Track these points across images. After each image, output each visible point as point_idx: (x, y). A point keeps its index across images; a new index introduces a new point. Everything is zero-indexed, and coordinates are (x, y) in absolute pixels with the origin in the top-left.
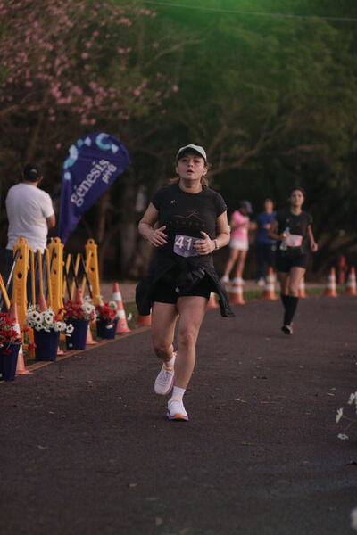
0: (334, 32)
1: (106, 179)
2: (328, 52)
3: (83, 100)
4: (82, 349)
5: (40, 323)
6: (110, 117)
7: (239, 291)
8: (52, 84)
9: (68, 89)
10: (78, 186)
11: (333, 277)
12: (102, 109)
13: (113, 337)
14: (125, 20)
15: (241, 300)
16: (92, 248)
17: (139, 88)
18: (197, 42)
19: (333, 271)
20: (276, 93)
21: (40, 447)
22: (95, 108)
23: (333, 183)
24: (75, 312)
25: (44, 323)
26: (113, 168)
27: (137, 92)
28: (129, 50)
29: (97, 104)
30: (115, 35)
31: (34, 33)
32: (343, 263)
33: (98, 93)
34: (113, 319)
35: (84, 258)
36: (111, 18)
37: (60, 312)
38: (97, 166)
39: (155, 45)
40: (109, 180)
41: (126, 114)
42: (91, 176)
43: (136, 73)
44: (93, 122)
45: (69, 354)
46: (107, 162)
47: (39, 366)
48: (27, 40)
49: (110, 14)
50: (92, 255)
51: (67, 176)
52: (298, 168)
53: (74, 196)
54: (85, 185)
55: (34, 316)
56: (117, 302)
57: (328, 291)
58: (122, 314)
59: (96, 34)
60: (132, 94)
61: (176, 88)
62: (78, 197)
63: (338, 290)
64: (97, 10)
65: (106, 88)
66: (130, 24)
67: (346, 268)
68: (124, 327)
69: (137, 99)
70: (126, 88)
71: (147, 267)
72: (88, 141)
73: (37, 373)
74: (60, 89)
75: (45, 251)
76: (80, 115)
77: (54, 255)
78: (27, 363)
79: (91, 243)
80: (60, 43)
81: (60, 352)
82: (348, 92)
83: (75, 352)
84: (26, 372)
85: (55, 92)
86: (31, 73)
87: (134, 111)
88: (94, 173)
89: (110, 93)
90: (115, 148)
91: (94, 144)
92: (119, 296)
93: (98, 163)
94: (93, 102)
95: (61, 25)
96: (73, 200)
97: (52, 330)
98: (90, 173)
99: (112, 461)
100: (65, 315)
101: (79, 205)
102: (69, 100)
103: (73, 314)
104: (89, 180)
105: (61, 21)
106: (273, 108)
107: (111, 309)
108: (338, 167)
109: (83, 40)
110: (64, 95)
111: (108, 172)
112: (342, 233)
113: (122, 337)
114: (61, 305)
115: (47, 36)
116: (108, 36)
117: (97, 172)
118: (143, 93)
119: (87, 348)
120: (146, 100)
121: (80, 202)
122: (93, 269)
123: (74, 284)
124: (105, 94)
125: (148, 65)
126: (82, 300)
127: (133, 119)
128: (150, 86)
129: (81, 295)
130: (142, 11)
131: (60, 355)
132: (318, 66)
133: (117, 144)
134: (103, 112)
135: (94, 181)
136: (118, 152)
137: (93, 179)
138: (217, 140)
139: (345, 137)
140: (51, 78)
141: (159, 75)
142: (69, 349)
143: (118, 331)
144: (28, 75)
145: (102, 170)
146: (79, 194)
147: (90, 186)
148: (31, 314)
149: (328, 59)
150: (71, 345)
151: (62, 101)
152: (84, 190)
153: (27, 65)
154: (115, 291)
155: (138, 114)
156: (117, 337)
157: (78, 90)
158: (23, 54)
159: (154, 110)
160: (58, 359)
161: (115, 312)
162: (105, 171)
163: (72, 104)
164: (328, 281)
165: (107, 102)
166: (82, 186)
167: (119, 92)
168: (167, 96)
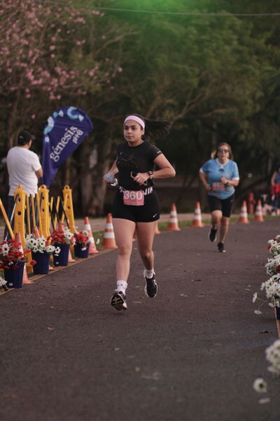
0: (239, 22)
1: (75, 140)
2: (235, 37)
3: (51, 81)
4: (65, 265)
5: (36, 247)
6: (71, 93)
7: (175, 221)
8: (27, 70)
9: (39, 73)
10: (55, 147)
11: (245, 209)
12: (65, 87)
13: (87, 257)
14: (81, 20)
15: (177, 228)
16: (68, 192)
17: (93, 70)
18: (136, 33)
19: (245, 204)
20: (197, 70)
21: (49, 328)
22: (60, 87)
23: (242, 137)
24: (59, 239)
25: (39, 247)
26: (80, 133)
27: (92, 73)
28: (84, 41)
29: (62, 83)
30: (73, 30)
31: (13, 32)
32: (252, 198)
33: (62, 75)
34: (86, 244)
35: (62, 199)
36: (71, 18)
37: (48, 239)
38: (69, 131)
39: (104, 37)
40: (78, 141)
41: (84, 90)
42: (65, 139)
43: (90, 58)
44: (59, 97)
45: (57, 269)
46: (76, 129)
47: (37, 277)
48: (8, 38)
49: (70, 15)
50: (68, 197)
51: (47, 140)
52: (215, 126)
53: (52, 154)
54: (60, 146)
55: (32, 242)
56: (88, 231)
57: (241, 219)
58: (92, 240)
59: (59, 30)
60: (87, 75)
61: (120, 70)
62: (56, 155)
63: (249, 219)
64: (59, 12)
65: (68, 72)
66: (84, 22)
67: (254, 202)
68: (94, 249)
69: (92, 79)
70: (83, 71)
71: (102, 207)
72: (61, 113)
73: (36, 283)
74: (33, 73)
75: (36, 195)
76: (49, 92)
77: (42, 198)
78: (29, 276)
79: (67, 188)
80: (33, 38)
81: (51, 268)
82: (251, 67)
83: (60, 268)
84: (29, 282)
85: (30, 75)
86: (11, 63)
87: (90, 88)
88: (66, 136)
89: (71, 75)
90: (81, 118)
91: (66, 115)
92: (89, 227)
93: (69, 129)
94: (58, 82)
95: (33, 26)
96: (51, 157)
97: (45, 251)
98: (63, 137)
99: (100, 336)
100: (52, 241)
101: (56, 161)
102: (41, 81)
103: (58, 240)
104: (63, 142)
105: (33, 22)
106: (195, 82)
107: (84, 236)
108: (245, 125)
109: (49, 36)
110: (36, 78)
111: (77, 136)
112: (250, 175)
113: (93, 256)
114: (48, 234)
115: (23, 34)
116: (68, 32)
117: (69, 135)
118: (95, 74)
119: (69, 265)
120: (99, 79)
121: (57, 159)
122: (69, 208)
123: (56, 219)
124: (68, 76)
125: (98, 52)
126: (63, 229)
127: (89, 94)
128: (101, 69)
129: (63, 226)
130: (94, 12)
131: (51, 270)
132: (228, 48)
133: (83, 114)
134: (66, 89)
135: (66, 143)
136: (83, 120)
137: (66, 141)
138: (152, 108)
139: (250, 101)
140: (25, 65)
141: (107, 60)
142: (56, 266)
143: (90, 252)
144: (8, 64)
145: (72, 134)
146: (56, 153)
147: (64, 146)
148: (29, 240)
149: (235, 43)
150: (57, 263)
151: (35, 82)
152: (59, 150)
153: (8, 57)
154: (86, 223)
155: (93, 91)
156: (89, 257)
157: (47, 74)
158: (6, 49)
159: (105, 86)
160: (50, 273)
161: (87, 238)
162: (74, 134)
163: (43, 85)
164: (241, 212)
165: (69, 82)
166: (58, 146)
167: (78, 74)
168: (114, 75)
